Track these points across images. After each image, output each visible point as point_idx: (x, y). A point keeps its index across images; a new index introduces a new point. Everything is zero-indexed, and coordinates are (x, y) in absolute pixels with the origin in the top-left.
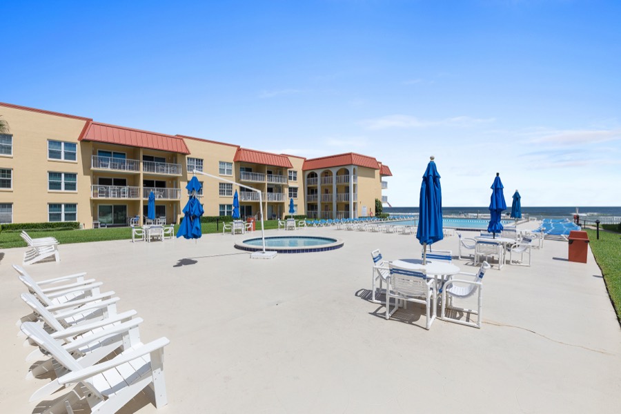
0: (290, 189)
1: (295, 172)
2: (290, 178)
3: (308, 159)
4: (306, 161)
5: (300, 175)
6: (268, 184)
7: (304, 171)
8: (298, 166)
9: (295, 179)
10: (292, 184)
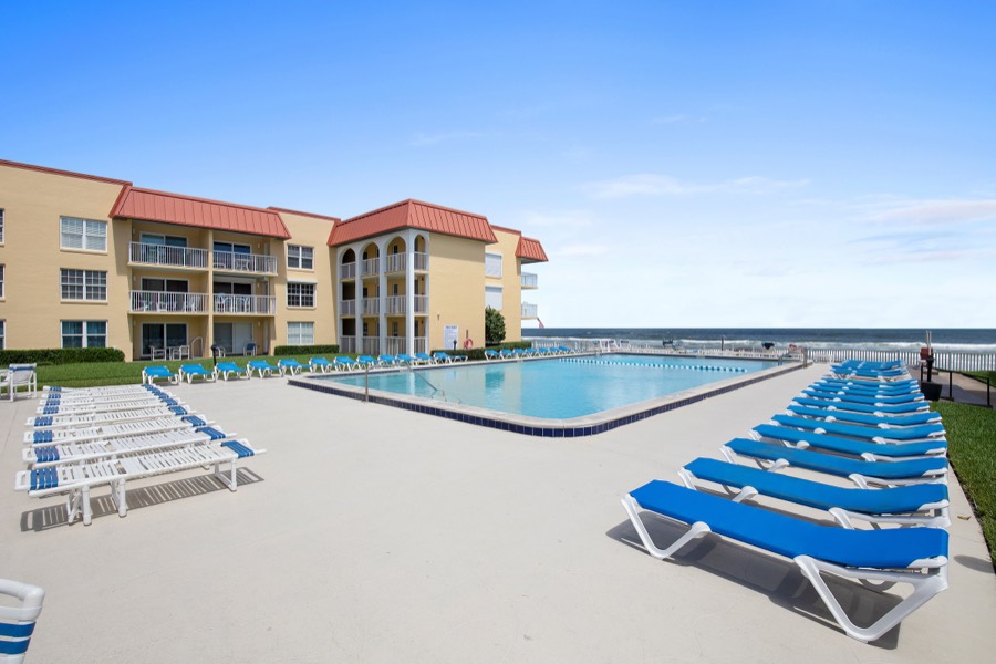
0: (292, 287)
1: (309, 250)
2: (293, 262)
3: (343, 219)
4: (338, 224)
5: (322, 256)
6: (215, 274)
7: (333, 247)
8: (317, 237)
9: (308, 263)
10: (297, 275)
